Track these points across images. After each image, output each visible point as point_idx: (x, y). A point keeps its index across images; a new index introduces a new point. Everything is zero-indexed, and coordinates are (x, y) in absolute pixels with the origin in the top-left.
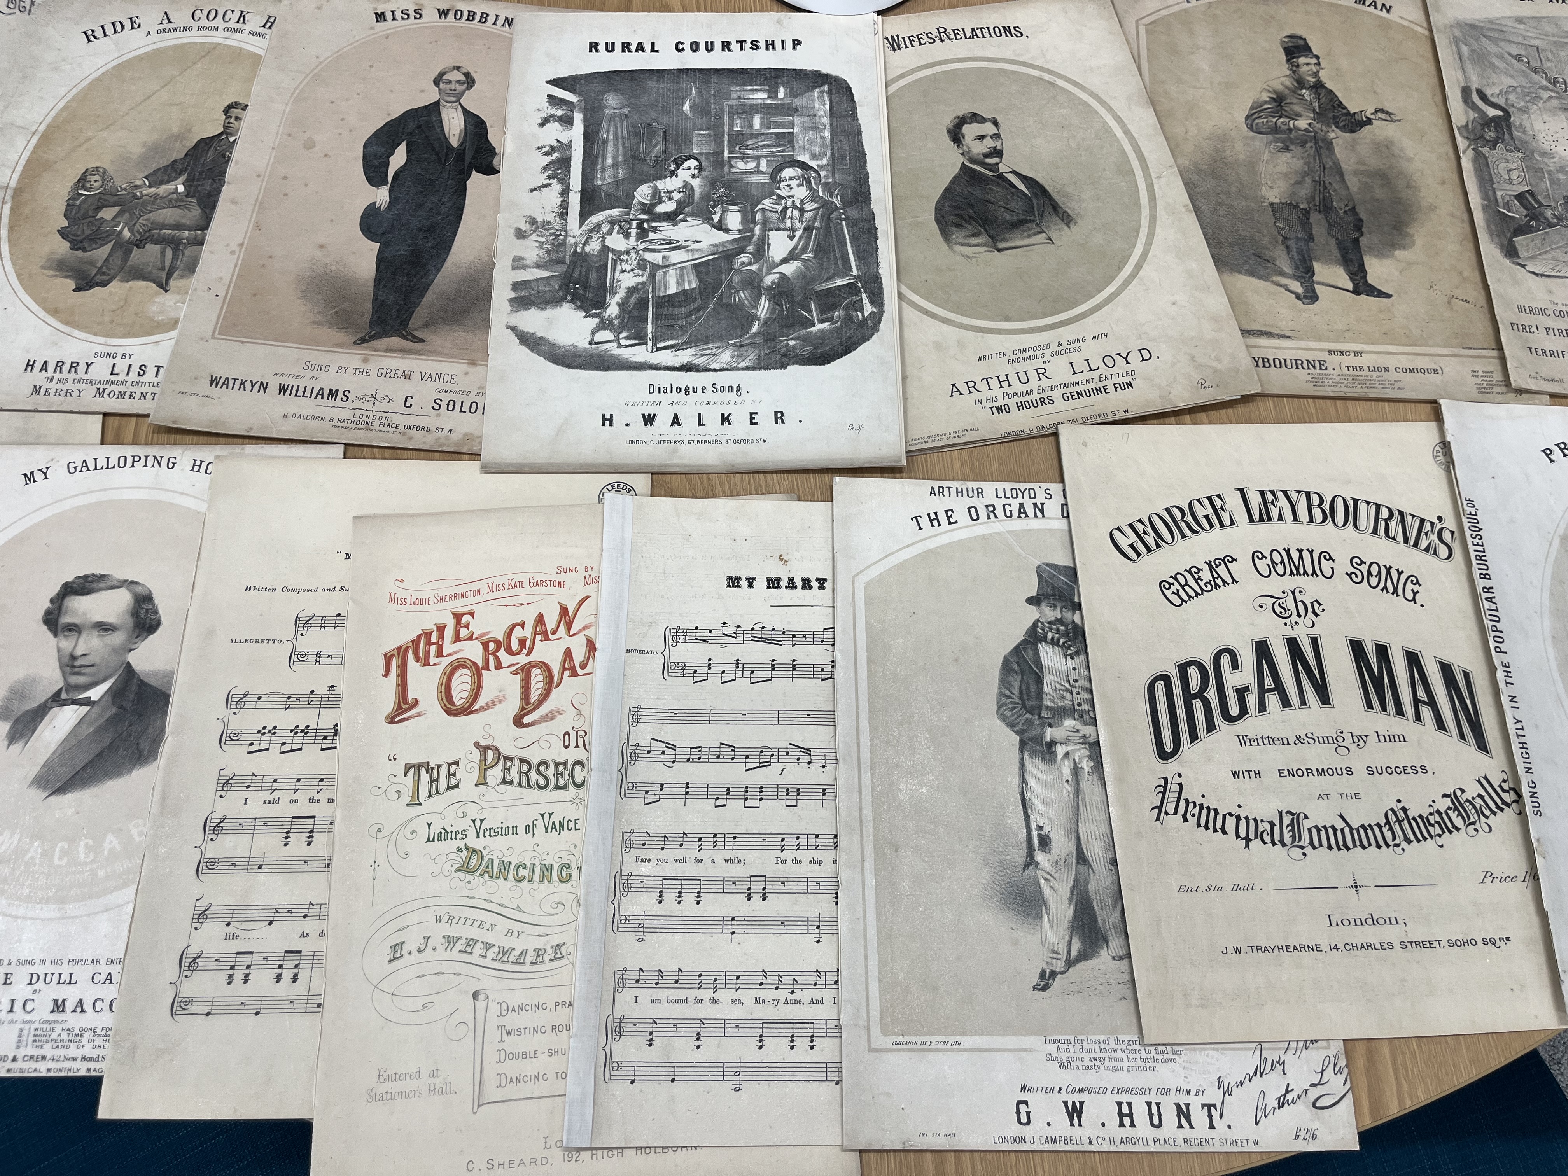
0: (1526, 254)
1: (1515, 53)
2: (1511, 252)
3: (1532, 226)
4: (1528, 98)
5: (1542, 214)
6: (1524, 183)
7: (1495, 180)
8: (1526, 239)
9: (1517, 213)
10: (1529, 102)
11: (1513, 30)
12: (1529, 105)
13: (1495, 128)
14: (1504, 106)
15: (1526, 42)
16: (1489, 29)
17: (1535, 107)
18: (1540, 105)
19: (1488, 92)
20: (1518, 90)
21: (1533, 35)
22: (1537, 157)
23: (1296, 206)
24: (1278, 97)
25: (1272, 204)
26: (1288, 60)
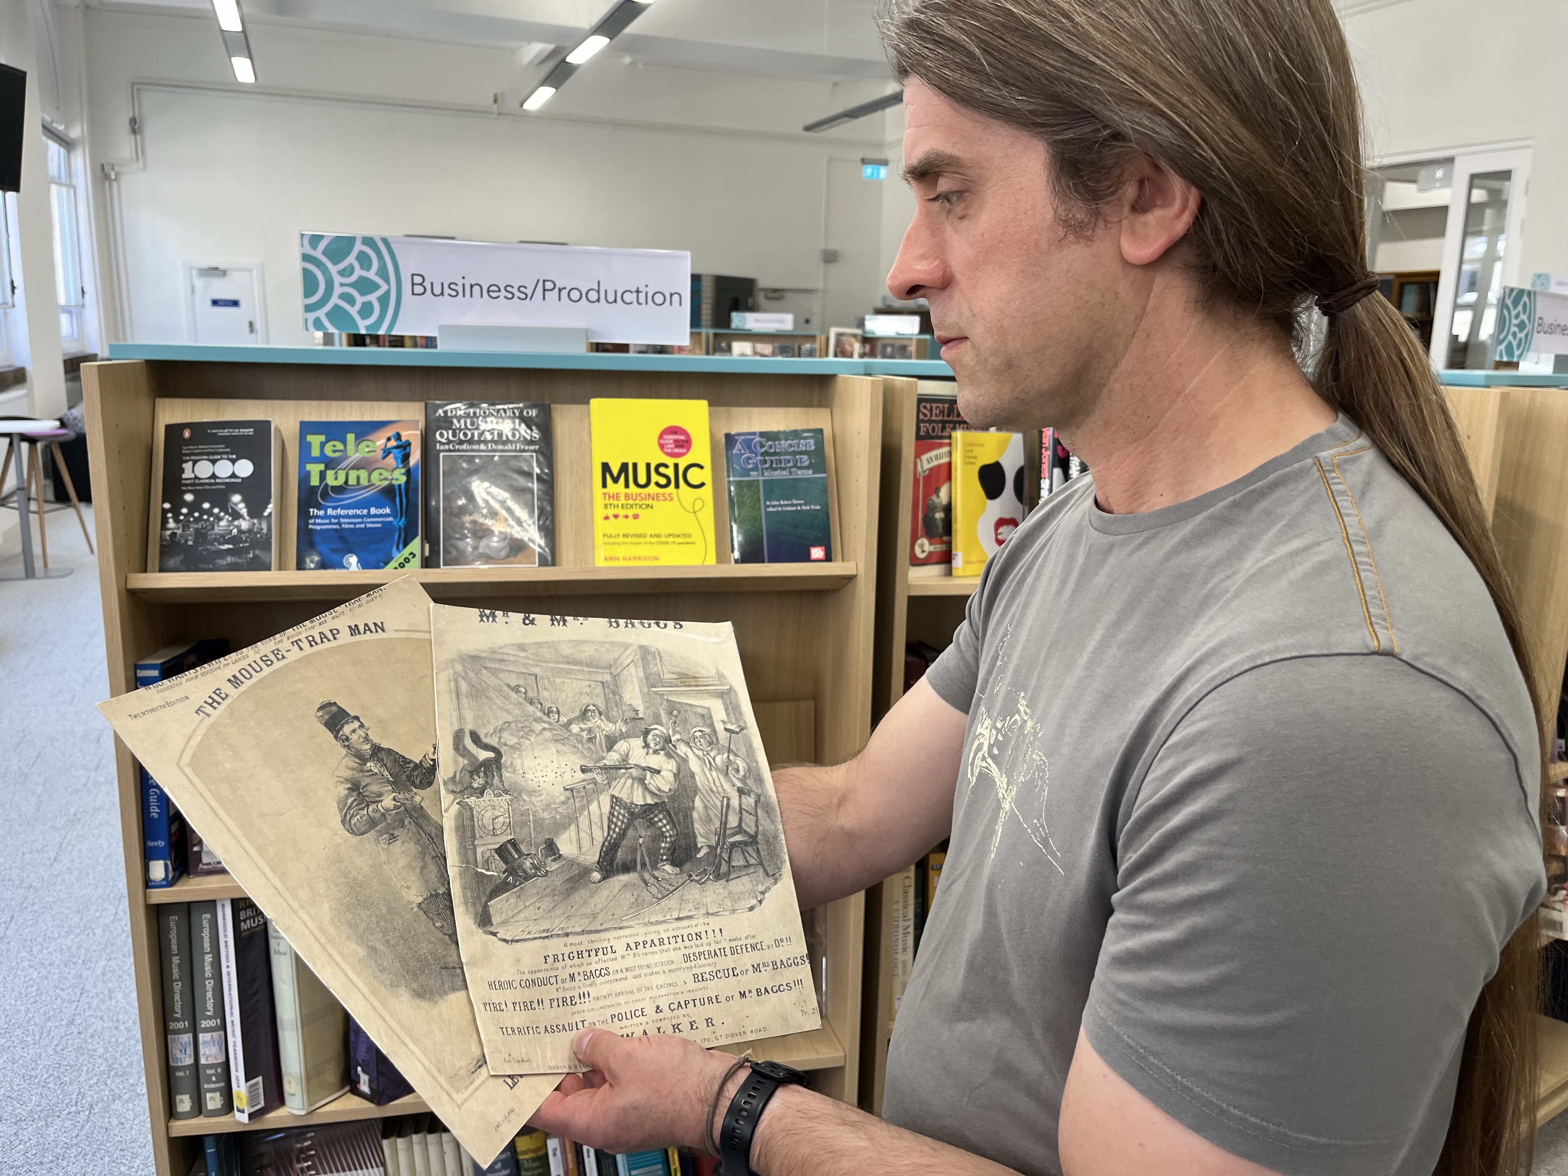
0: (499, 920)
1: (513, 684)
2: (484, 920)
3: (508, 884)
4: (521, 733)
5: (520, 866)
6: (508, 831)
7: (477, 836)
8: (501, 900)
9: (496, 870)
10: (522, 737)
11: (513, 659)
12: (522, 740)
13: (485, 774)
14: (497, 746)
15: (525, 670)
16: (491, 660)
17: (527, 742)
18: (533, 739)
19: (482, 733)
20: (513, 725)
21: (533, 663)
22: (525, 797)
23: (437, 895)
24: (353, 784)
25: (419, 905)
26: (336, 737)
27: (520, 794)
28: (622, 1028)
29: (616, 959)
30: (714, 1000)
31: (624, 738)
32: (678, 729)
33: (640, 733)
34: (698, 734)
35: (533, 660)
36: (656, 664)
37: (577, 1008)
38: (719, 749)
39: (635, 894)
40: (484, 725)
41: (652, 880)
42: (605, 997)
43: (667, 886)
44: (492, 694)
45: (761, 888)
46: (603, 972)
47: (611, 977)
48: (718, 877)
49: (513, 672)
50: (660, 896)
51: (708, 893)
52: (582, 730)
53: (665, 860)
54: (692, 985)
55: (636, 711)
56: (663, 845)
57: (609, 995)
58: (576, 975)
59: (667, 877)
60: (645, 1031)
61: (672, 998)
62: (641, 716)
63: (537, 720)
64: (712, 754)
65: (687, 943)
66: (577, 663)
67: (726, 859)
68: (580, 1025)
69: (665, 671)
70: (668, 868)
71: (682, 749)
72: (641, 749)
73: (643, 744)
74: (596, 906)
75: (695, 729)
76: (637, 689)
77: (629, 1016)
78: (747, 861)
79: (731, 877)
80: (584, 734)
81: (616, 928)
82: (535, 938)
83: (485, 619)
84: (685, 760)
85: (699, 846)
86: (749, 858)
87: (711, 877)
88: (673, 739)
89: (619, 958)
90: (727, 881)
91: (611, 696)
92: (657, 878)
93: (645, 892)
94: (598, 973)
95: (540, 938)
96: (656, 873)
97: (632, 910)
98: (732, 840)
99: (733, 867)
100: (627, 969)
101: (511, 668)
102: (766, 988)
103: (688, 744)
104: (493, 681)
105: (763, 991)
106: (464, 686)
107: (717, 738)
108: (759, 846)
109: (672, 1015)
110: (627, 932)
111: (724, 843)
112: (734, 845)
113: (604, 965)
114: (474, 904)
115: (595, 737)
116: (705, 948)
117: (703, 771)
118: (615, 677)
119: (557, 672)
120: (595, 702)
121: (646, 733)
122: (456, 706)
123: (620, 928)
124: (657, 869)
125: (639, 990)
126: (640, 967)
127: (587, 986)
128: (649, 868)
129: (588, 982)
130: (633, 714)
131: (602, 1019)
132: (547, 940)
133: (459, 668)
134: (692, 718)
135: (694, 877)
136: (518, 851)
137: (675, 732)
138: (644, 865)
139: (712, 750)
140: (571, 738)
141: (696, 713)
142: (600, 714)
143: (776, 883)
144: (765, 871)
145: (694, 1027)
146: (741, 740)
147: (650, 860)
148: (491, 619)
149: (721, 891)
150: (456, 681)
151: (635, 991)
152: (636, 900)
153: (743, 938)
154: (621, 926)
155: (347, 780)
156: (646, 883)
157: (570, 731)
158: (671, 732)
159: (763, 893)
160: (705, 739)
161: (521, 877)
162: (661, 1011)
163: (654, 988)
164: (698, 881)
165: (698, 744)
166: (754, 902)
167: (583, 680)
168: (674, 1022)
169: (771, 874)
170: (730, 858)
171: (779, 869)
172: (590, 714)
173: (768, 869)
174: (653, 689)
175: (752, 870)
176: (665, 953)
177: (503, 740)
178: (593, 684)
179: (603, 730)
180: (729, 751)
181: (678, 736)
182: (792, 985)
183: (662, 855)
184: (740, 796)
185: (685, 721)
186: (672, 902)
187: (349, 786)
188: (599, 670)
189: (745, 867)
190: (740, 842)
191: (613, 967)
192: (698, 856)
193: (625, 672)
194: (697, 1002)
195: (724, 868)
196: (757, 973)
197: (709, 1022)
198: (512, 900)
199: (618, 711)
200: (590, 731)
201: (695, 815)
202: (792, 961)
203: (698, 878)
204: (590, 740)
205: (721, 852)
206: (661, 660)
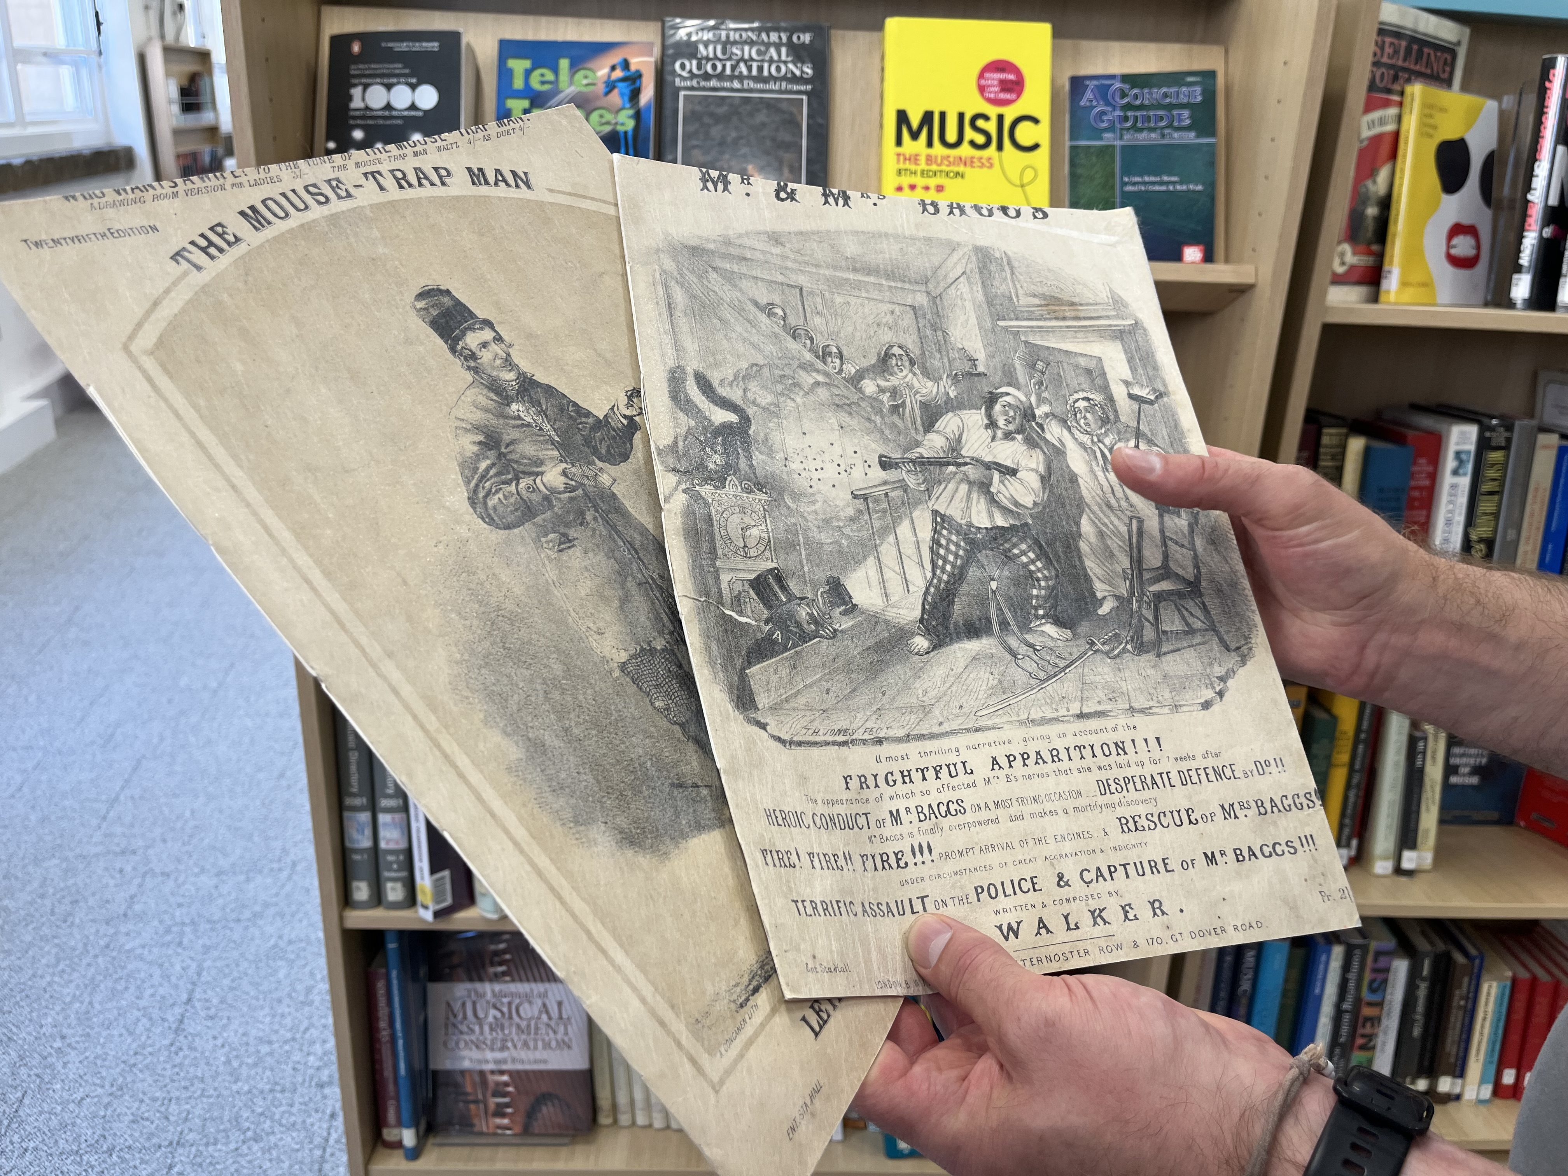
0: (766, 702)
1: (763, 301)
2: (744, 698)
3: (775, 643)
4: (779, 387)
5: (792, 616)
6: (768, 553)
7: (720, 552)
8: (769, 668)
9: (754, 615)
10: (781, 394)
11: (763, 257)
12: (782, 399)
13: (724, 447)
14: (740, 402)
16: (724, 256)
17: (790, 404)
18: (798, 400)
19: (715, 380)
20: (766, 372)
21: (794, 267)
22: (789, 502)
23: (652, 651)
24: (487, 436)
25: (623, 667)
26: (453, 350)
27: (781, 493)
28: (997, 912)
29: (974, 785)
30: (1161, 866)
31: (953, 409)
32: (1045, 394)
33: (979, 402)
34: (1082, 404)
35: (795, 261)
36: (1005, 279)
37: (911, 872)
38: (1119, 433)
39: (996, 672)
40: (717, 365)
41: (1023, 649)
42: (961, 853)
43: (1053, 660)
44: (727, 313)
45: (1219, 671)
46: (952, 807)
47: (969, 817)
48: (1141, 648)
49: (762, 279)
50: (1042, 675)
51: (1127, 674)
52: (882, 390)
53: (1043, 617)
54: (1117, 837)
55: (973, 361)
56: (1035, 592)
57: (968, 850)
58: (903, 812)
59: (1051, 644)
60: (1041, 920)
61: (1085, 861)
62: (981, 369)
63: (805, 367)
64: (1107, 441)
65: (1101, 760)
66: (869, 271)
67: (1151, 618)
68: (918, 906)
69: (1020, 292)
70: (1050, 629)
71: (1054, 432)
72: (983, 430)
73: (986, 421)
74: (925, 692)
75: (1076, 396)
76: (973, 320)
77: (1009, 891)
78: (1188, 624)
79: (1164, 650)
80: (885, 397)
81: (968, 730)
82: (827, 743)
83: (710, 185)
84: (1059, 452)
85: (1099, 595)
86: (1191, 620)
87: (1129, 647)
88: (1038, 412)
89: (980, 783)
90: (1158, 656)
91: (929, 332)
92: (1032, 646)
93: (1013, 669)
94: (943, 809)
95: (834, 743)
96: (1029, 637)
97: (995, 699)
98: (1155, 588)
99: (1165, 632)
100: (997, 804)
101: (758, 273)
102: (1250, 848)
103: (1064, 422)
104: (727, 293)
105: (1246, 853)
106: (679, 295)
107: (1116, 411)
108: (1206, 600)
109: (1087, 891)
110: (991, 736)
111: (1143, 593)
112: (1159, 597)
113: (954, 796)
114: (724, 667)
115: (904, 402)
116: (1134, 771)
117: (1092, 471)
118: (935, 299)
119: (838, 285)
120: (902, 341)
121: (991, 400)
122: (668, 326)
123: (977, 730)
124: (1030, 630)
125: (1023, 842)
126: (1021, 800)
127: (925, 833)
128: (1016, 629)
129: (927, 825)
130: (967, 367)
131: (958, 893)
132: (845, 748)
133: (669, 264)
134: (1070, 377)
135: (1099, 646)
136: (784, 588)
137: (1041, 401)
138: (1004, 625)
139: (1106, 434)
140: (863, 404)
141: (1077, 366)
142: (912, 362)
143: (1243, 662)
144: (1222, 641)
145: (1131, 916)
146: (1159, 415)
147: (1015, 618)
148: (720, 186)
149: (1151, 672)
150: (666, 287)
151: (1016, 844)
152: (1000, 682)
153: (1199, 757)
154: (977, 726)
155: (477, 428)
156: (1014, 654)
157: (861, 391)
158: (1033, 399)
159: (1223, 679)
160: (1094, 413)
161: (795, 634)
162: (1067, 884)
163: (1051, 840)
164: (1107, 653)
165: (1082, 422)
166: (1209, 694)
167: (881, 301)
168: (1094, 904)
169: (1233, 646)
170: (1156, 618)
171: (1247, 638)
172: (894, 362)
173: (1225, 637)
174: (1002, 323)
175: (1198, 639)
176: (1063, 777)
177: (749, 394)
178: (897, 309)
179: (917, 393)
180: (1138, 434)
181: (1046, 408)
182: (1297, 844)
183: (1036, 608)
184: (1161, 516)
185: (1058, 381)
186: (1067, 685)
187: (481, 438)
188: (907, 286)
189: (1186, 633)
190: (1170, 593)
191: (970, 797)
192: (1100, 612)
193: (952, 291)
194: (1131, 869)
195: (1149, 634)
196: (1232, 820)
197: (1156, 906)
198: (784, 672)
199: (941, 358)
200: (894, 392)
201: (1083, 546)
202: (1290, 801)
203: (1107, 648)
204: (895, 409)
205: (1139, 607)
206: (1012, 273)
